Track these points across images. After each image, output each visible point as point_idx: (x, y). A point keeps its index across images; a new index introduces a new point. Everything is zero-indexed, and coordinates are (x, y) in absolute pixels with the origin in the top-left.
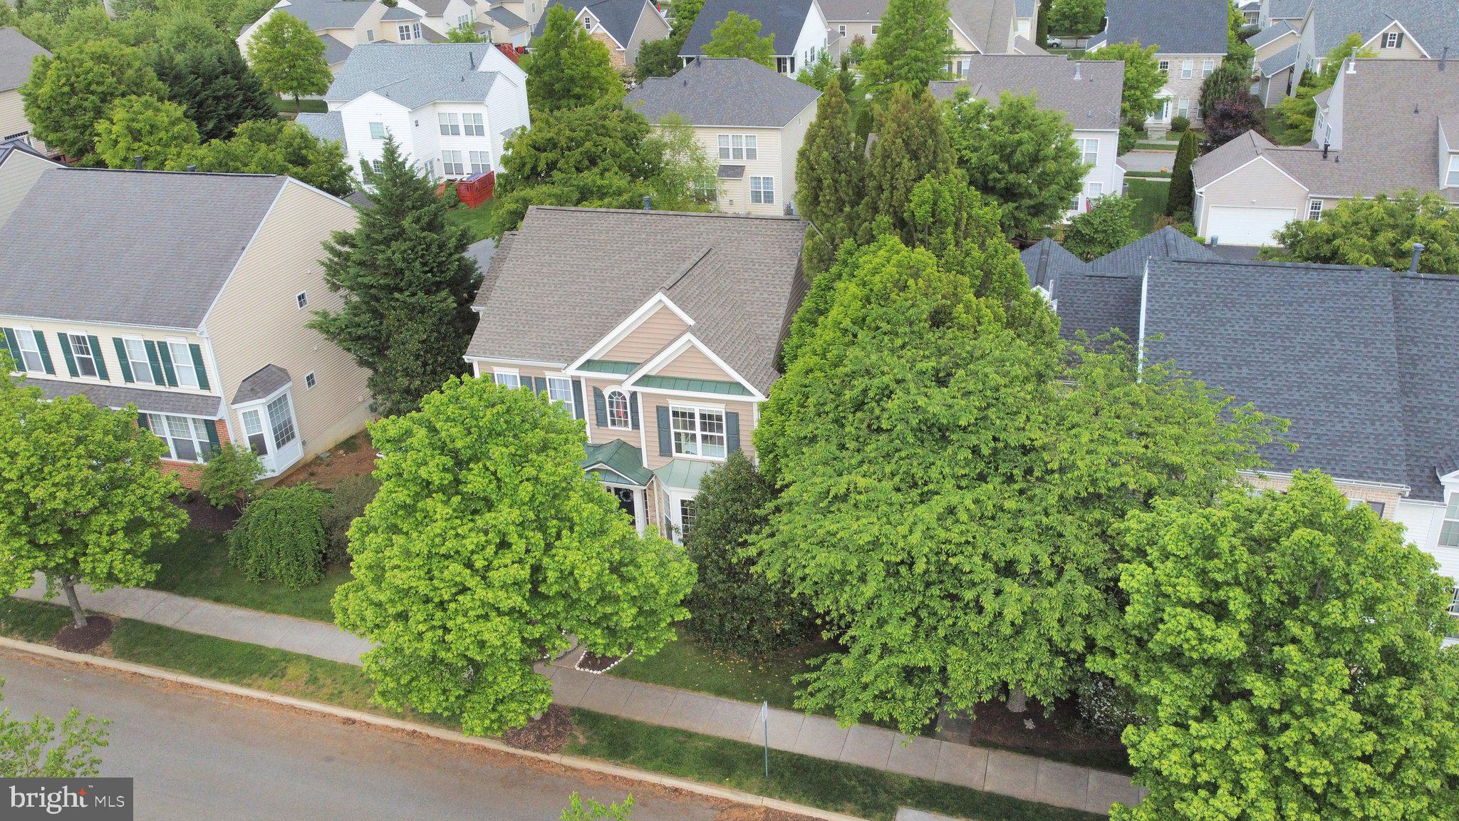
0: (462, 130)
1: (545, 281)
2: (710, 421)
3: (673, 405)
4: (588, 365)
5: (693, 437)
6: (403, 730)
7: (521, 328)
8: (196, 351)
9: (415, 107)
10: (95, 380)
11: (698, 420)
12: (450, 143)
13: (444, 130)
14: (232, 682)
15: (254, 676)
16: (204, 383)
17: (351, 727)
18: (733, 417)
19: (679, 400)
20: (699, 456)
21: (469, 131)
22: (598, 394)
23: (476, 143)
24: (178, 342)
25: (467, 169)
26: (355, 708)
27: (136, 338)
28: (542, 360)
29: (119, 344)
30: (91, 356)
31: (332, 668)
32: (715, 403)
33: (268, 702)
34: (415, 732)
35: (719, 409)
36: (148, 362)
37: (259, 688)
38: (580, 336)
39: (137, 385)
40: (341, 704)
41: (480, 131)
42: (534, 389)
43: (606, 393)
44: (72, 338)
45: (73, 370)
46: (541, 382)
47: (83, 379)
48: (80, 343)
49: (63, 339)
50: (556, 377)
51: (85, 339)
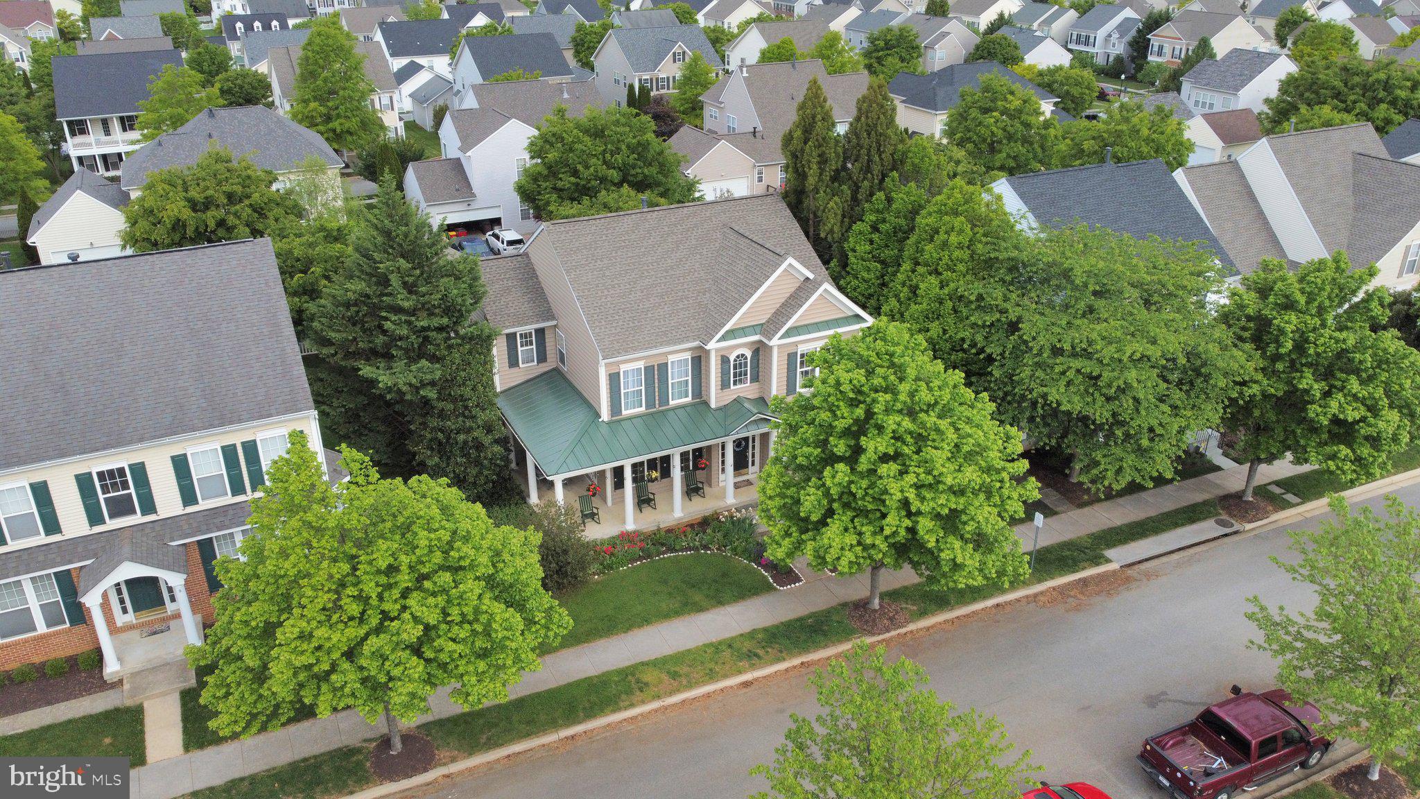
1: (616, 282)
3: (802, 349)
4: (731, 334)
6: (795, 667)
7: (631, 325)
10: (137, 519)
14: (614, 711)
15: (624, 697)
17: (753, 687)
19: (806, 343)
22: (725, 361)
24: (273, 435)
26: (740, 672)
28: (675, 344)
29: (181, 465)
30: (132, 490)
31: (679, 658)
33: (666, 708)
34: (802, 663)
36: (224, 472)
37: (643, 702)
38: (689, 318)
39: (203, 505)
40: (725, 676)
42: (656, 375)
43: (732, 358)
44: (101, 475)
45: (94, 517)
46: (663, 367)
47: (112, 524)
48: (112, 478)
49: (84, 482)
50: (678, 358)
51: (121, 471)
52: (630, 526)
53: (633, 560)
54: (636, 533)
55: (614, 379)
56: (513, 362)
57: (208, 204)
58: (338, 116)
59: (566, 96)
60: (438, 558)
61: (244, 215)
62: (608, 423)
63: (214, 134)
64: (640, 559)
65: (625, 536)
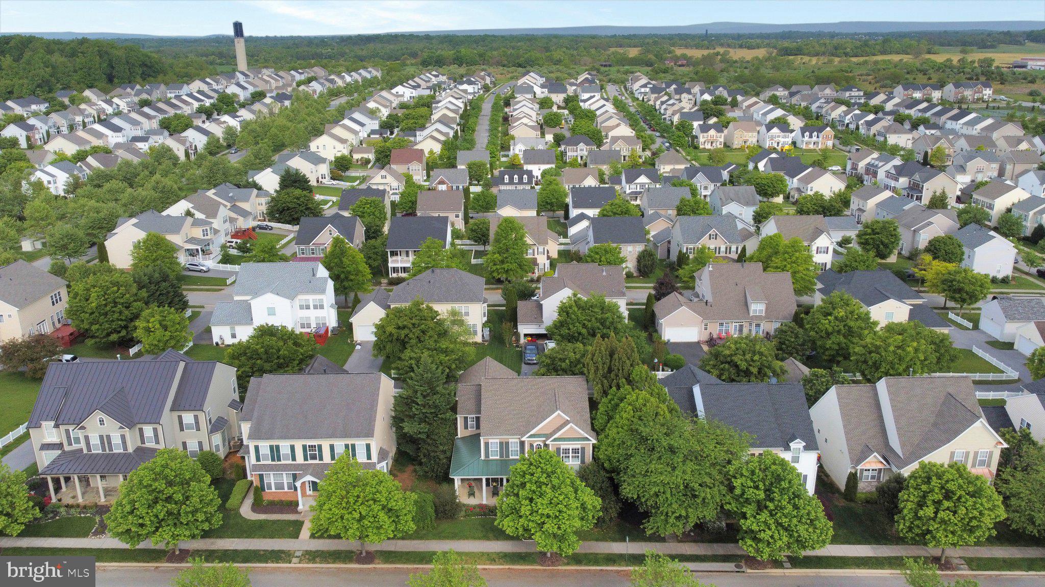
0: (312, 307)
2: (575, 451)
3: (562, 447)
4: (531, 436)
5: (569, 457)
6: (506, 568)
7: (498, 425)
8: (368, 447)
9: (292, 298)
10: (317, 462)
11: (571, 451)
12: (305, 313)
13: (301, 307)
16: (369, 457)
18: (583, 449)
19: (564, 445)
20: (571, 463)
21: (315, 307)
22: (531, 446)
23: (319, 313)
24: (360, 444)
25: (313, 325)
27: (340, 445)
28: (511, 436)
29: (332, 447)
30: (317, 452)
32: (578, 445)
35: (579, 447)
36: (345, 452)
38: (521, 426)
41: (322, 307)
42: (504, 446)
43: (535, 445)
44: (309, 446)
45: (306, 459)
46: (507, 443)
47: (310, 462)
48: (312, 447)
49: (304, 447)
50: (514, 441)
51: (315, 446)
52: (484, 502)
53: (477, 515)
54: (486, 506)
55: (487, 444)
56: (466, 427)
57: (404, 327)
58: (507, 262)
59: (604, 273)
60: (371, 496)
61: (416, 334)
62: (484, 460)
63: (432, 281)
64: (481, 515)
65: (481, 506)
